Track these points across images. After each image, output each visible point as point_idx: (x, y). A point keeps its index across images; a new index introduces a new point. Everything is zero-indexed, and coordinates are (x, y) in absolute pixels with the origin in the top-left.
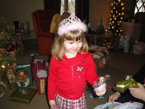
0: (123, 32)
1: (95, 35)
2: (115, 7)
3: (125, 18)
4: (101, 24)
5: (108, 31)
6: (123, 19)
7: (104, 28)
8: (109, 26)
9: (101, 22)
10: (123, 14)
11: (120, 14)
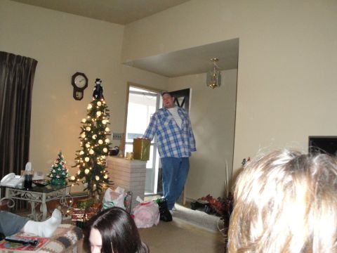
0: (110, 180)
1: (44, 194)
2: (91, 127)
3: (113, 149)
4: (58, 164)
5: (76, 179)
6: (108, 151)
7: (66, 174)
8: (78, 166)
9: (58, 160)
10: (107, 141)
11: (100, 142)
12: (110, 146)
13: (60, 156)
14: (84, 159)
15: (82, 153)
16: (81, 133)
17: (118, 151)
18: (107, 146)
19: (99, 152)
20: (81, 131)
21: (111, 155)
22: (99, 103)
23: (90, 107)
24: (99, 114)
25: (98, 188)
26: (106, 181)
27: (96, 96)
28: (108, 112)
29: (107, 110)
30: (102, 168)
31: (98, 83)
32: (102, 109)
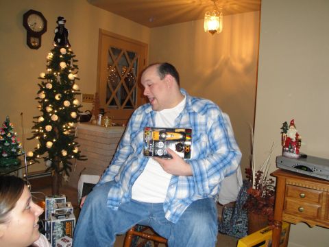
0: (81, 154)
2: (52, 83)
3: (84, 114)
4: (4, 136)
5: (35, 154)
6: (78, 116)
7: (18, 150)
8: (37, 138)
9: (4, 130)
10: (76, 102)
11: (67, 103)
12: (80, 109)
13: (7, 124)
14: (44, 129)
15: (42, 119)
16: (39, 92)
17: (90, 116)
18: (75, 110)
19: (65, 117)
20: (39, 90)
21: (81, 121)
22: (63, 51)
23: (50, 55)
24: (63, 65)
25: (65, 167)
26: (77, 156)
27: (59, 40)
28: (75, 63)
29: (74, 61)
30: (70, 138)
31: (61, 22)
32: (67, 58)
